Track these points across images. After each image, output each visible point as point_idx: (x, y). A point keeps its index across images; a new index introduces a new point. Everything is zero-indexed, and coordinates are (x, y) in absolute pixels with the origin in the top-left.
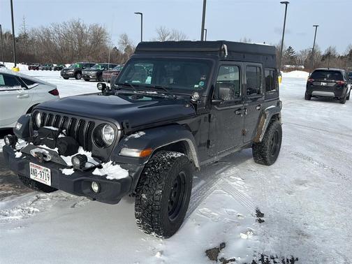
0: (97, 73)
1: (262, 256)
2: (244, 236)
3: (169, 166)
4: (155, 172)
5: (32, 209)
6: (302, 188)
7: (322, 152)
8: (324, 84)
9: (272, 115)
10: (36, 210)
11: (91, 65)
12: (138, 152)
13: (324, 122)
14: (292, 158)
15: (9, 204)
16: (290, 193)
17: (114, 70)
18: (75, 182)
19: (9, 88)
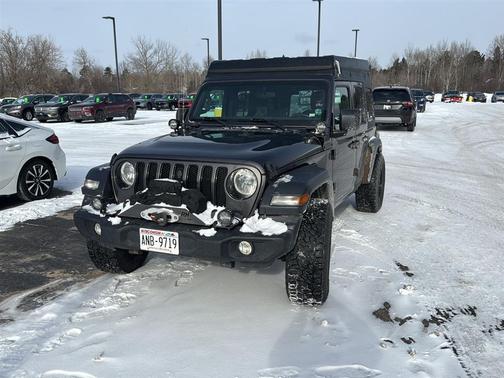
0: (59, 110)
1: (437, 310)
2: (405, 292)
5: (123, 295)
6: (429, 234)
7: (425, 192)
8: (387, 107)
11: (47, 99)
12: (293, 199)
13: (404, 155)
14: (395, 201)
15: (85, 293)
16: (421, 240)
17: (85, 103)
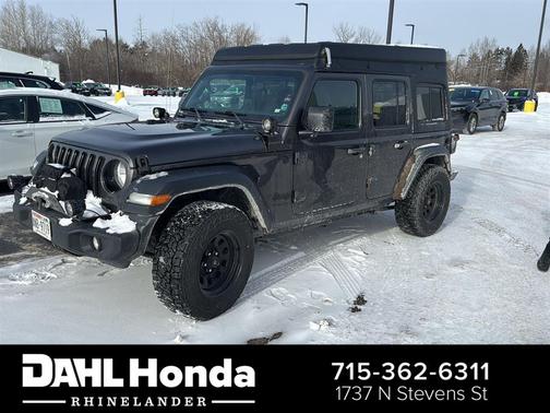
2: (314, 327)
3: (199, 220)
4: (180, 228)
5: (49, 274)
6: (456, 270)
9: (425, 158)
10: (53, 275)
12: (149, 198)
15: (24, 268)
16: (430, 276)
18: (70, 235)
19: (68, 118)
